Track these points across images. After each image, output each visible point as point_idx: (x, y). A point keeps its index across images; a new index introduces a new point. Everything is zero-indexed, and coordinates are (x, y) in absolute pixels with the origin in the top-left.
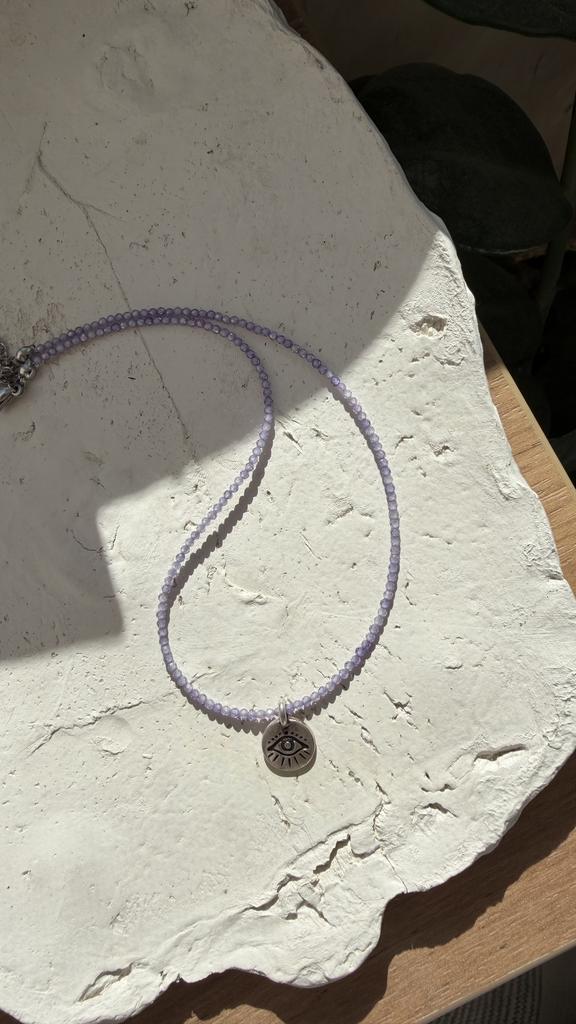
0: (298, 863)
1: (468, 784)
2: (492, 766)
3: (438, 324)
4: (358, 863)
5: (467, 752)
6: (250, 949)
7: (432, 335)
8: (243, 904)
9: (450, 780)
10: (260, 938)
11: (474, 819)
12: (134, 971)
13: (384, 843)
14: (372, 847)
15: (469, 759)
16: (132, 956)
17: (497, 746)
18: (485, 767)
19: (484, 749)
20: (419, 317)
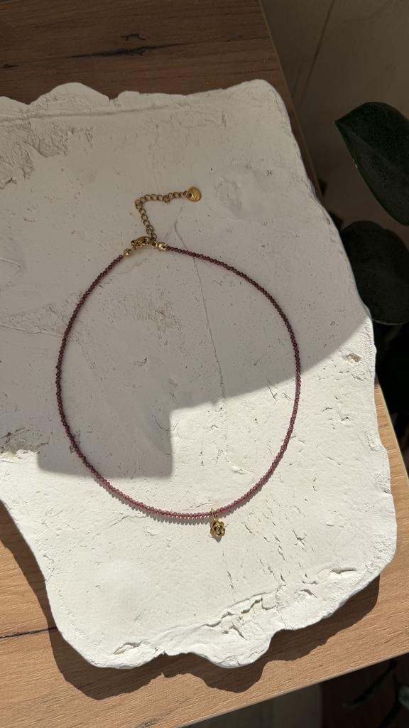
0: (234, 607)
1: (325, 583)
2: (338, 576)
3: (357, 359)
4: (264, 612)
5: (327, 567)
6: (203, 645)
7: (353, 363)
8: (203, 622)
9: (316, 579)
10: (208, 640)
11: (325, 600)
12: (142, 645)
13: (278, 604)
14: (273, 605)
15: (328, 571)
16: (142, 638)
17: (343, 567)
18: (334, 576)
19: (336, 567)
20: (348, 353)
